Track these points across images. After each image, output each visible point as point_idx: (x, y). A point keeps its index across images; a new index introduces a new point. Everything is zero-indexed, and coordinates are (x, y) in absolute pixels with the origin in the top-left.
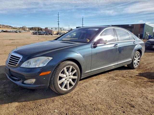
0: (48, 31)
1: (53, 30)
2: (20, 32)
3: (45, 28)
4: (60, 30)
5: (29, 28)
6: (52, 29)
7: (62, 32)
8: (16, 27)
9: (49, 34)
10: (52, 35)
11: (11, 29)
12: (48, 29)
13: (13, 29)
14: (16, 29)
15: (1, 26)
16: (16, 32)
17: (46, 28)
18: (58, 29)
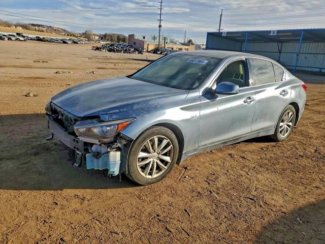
0: (135, 43)
1: (145, 40)
2: (75, 43)
3: (129, 35)
4: (162, 42)
5: (99, 36)
6: (144, 38)
7: (167, 46)
8: (73, 32)
9: (136, 50)
10: (140, 52)
11: (65, 35)
12: (136, 37)
13: (68, 35)
14: (74, 36)
15: (44, 29)
16: (64, 42)
17: (131, 36)
18: (158, 38)
